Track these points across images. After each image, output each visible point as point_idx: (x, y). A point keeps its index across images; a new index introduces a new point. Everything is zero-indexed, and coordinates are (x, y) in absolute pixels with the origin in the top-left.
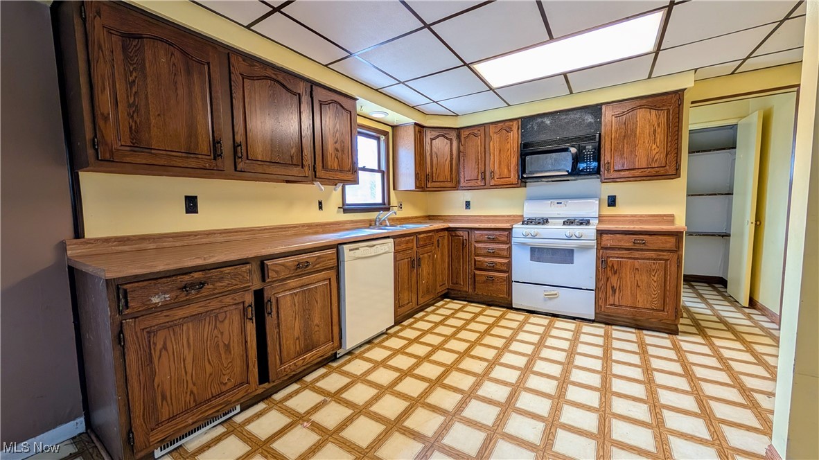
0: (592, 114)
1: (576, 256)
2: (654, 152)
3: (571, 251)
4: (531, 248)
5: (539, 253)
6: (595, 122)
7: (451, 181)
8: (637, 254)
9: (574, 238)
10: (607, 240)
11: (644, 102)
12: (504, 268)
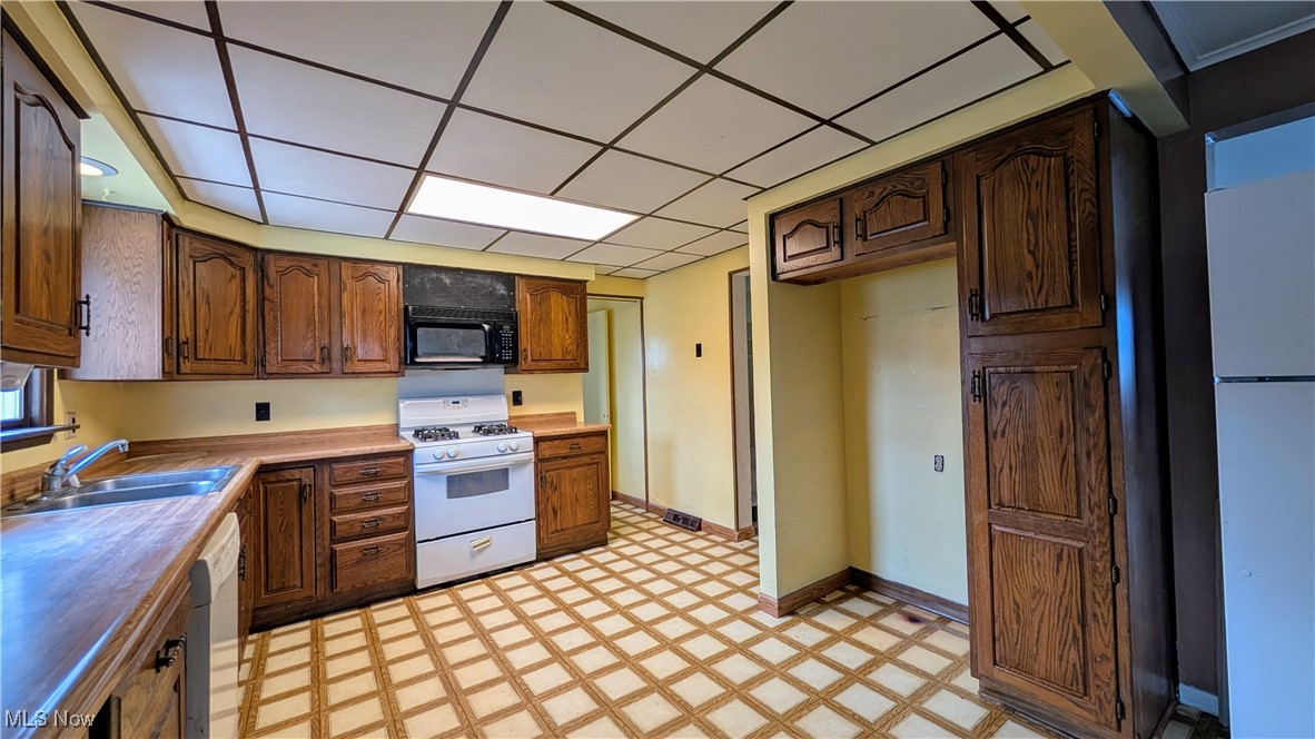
0: (504, 284)
1: (511, 476)
2: (568, 342)
3: (505, 472)
4: (448, 477)
5: (460, 485)
6: (509, 295)
7: (244, 359)
8: (573, 462)
9: (509, 451)
10: (545, 447)
11: (556, 284)
12: (401, 523)
